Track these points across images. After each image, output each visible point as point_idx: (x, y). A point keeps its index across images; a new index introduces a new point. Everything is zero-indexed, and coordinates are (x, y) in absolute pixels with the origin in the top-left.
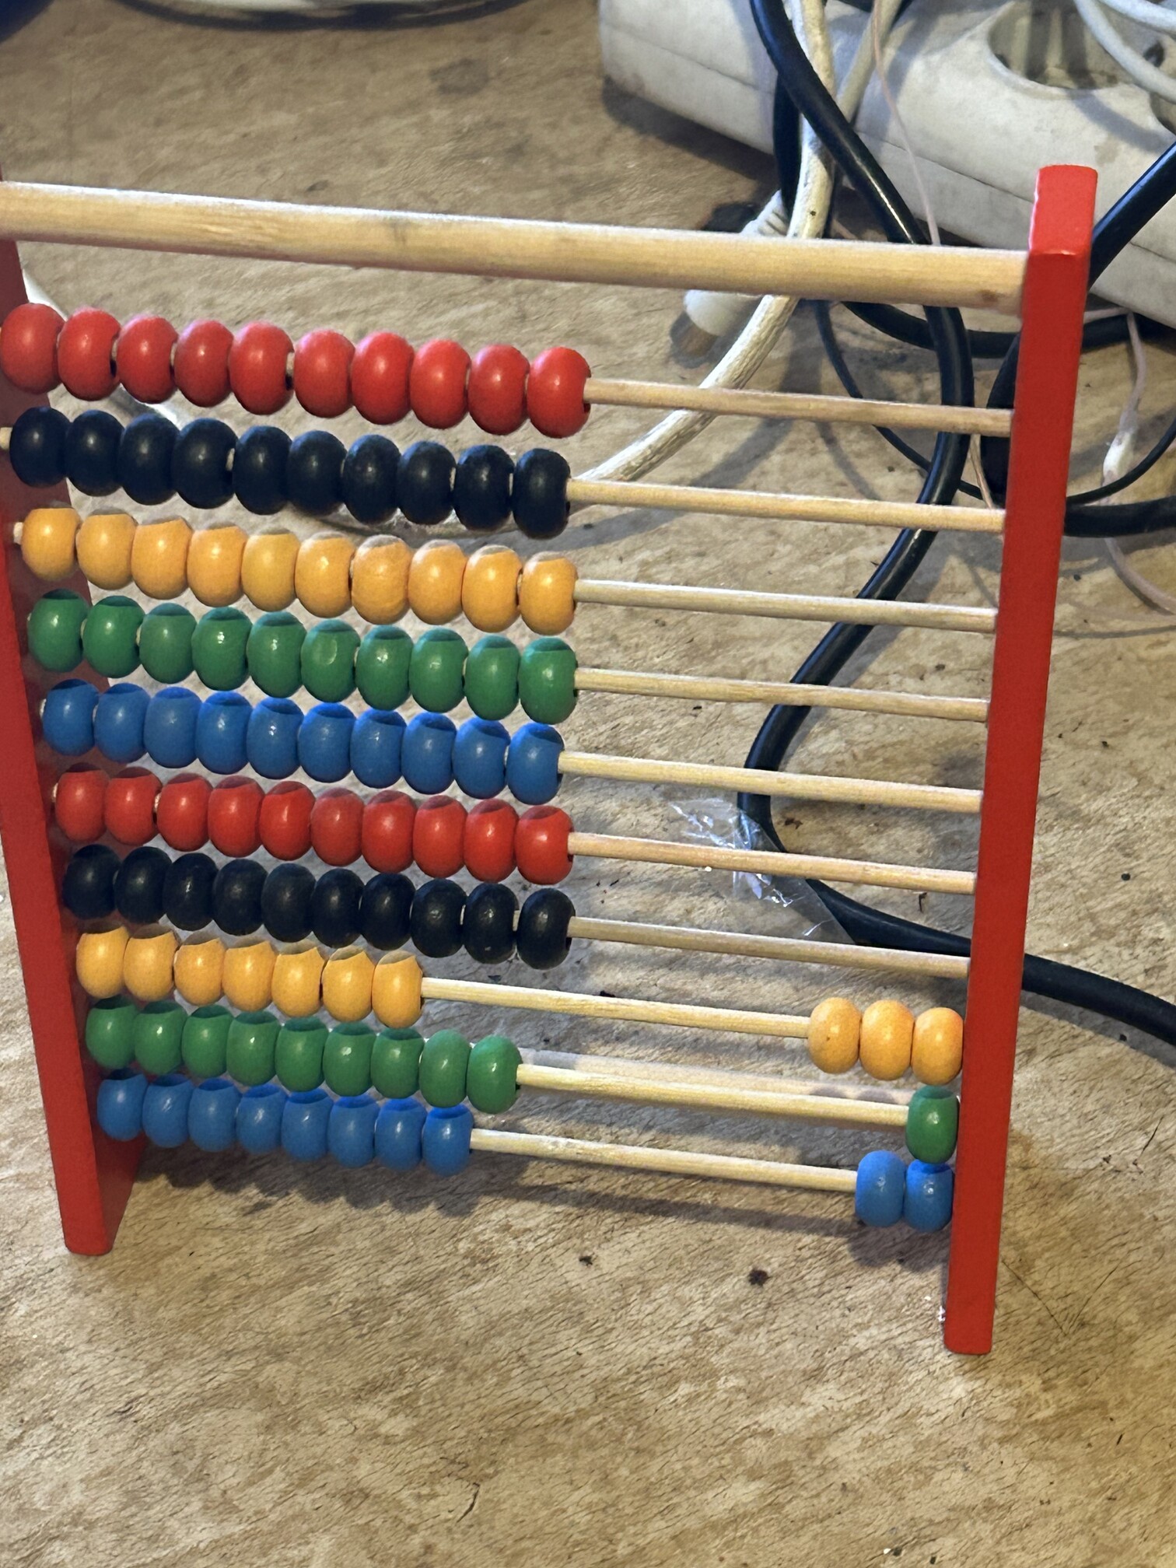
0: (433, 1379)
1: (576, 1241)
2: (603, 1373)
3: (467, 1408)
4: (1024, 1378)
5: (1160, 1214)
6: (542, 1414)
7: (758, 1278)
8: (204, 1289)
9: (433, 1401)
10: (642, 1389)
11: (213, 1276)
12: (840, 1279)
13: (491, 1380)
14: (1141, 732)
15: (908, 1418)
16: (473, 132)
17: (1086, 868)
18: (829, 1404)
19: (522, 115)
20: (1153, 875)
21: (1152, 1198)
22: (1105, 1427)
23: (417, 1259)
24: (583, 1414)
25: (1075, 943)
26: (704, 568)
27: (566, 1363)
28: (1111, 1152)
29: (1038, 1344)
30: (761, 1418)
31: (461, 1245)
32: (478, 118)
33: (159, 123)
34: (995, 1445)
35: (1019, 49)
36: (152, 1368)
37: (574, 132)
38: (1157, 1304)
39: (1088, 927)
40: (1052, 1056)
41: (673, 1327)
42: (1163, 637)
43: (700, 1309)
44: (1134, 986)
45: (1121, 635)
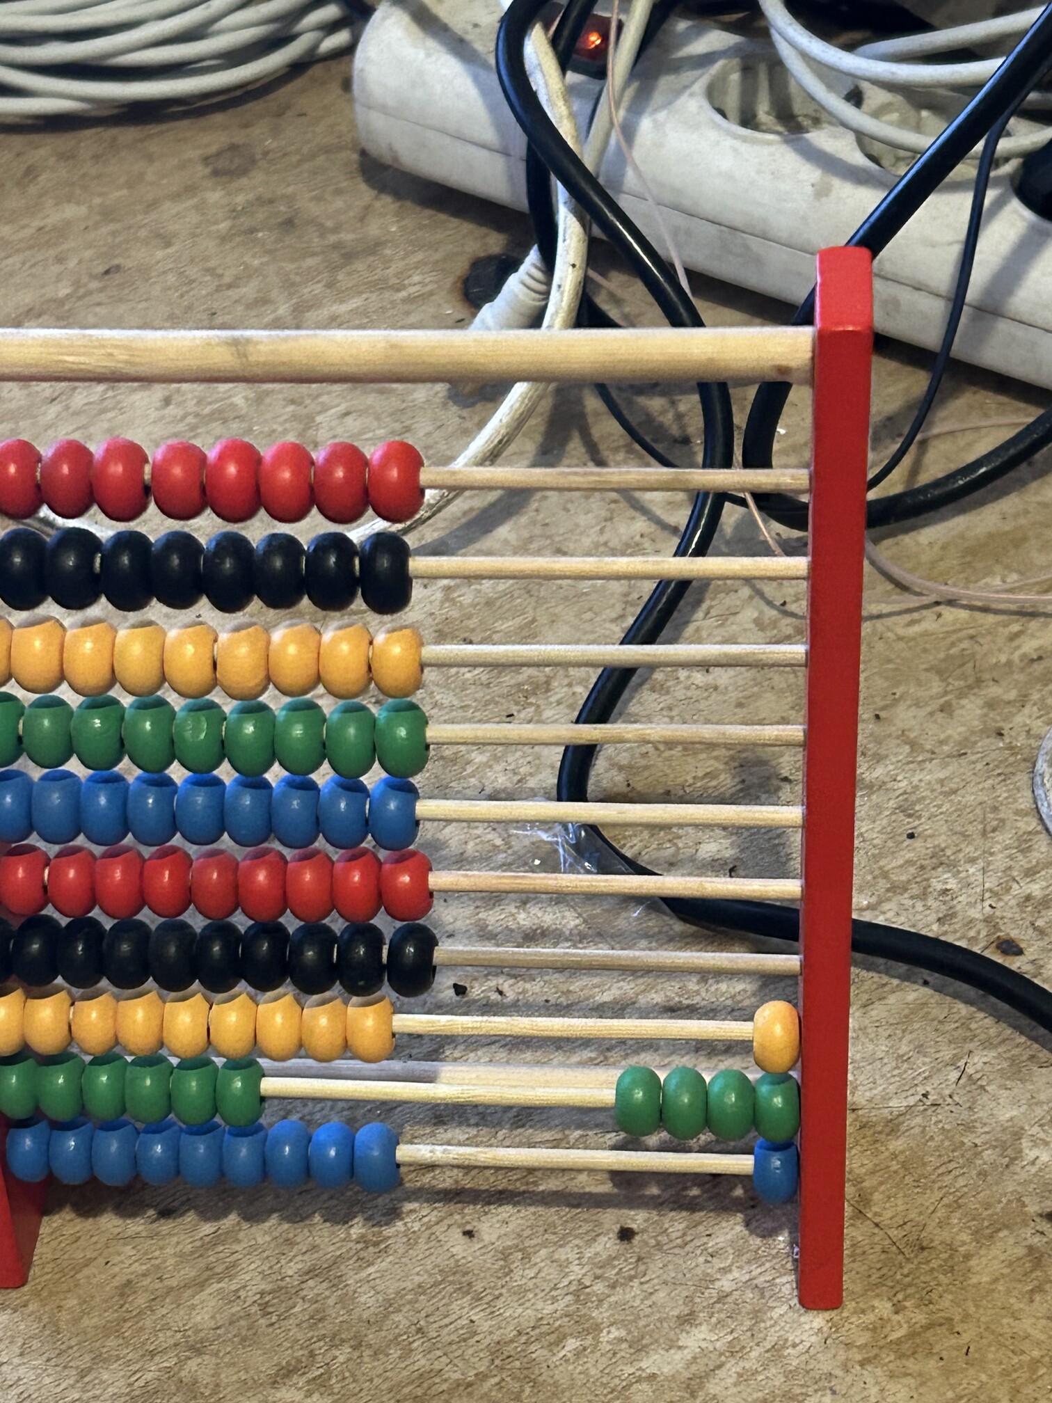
0: (341, 1359)
1: (457, 1217)
2: (496, 1338)
3: (377, 1381)
4: (876, 1303)
5: (978, 1141)
6: (446, 1380)
7: (626, 1235)
8: (122, 1295)
9: (344, 1378)
10: (533, 1348)
11: (129, 1282)
12: (701, 1228)
13: (395, 1353)
14: (909, 702)
15: (777, 1350)
16: (247, 210)
17: (872, 831)
18: (704, 1345)
19: (290, 190)
20: (937, 833)
21: (969, 1127)
22: (953, 1341)
23: (314, 1248)
24: (482, 1377)
25: (874, 900)
27: (461, 1332)
28: (928, 1089)
29: (884, 1271)
30: (644, 1365)
31: (352, 1231)
32: (251, 196)
34: (858, 1368)
35: (732, 100)
36: (83, 1374)
37: (339, 203)
38: (986, 1224)
39: (883, 884)
40: (865, 1006)
41: (555, 1288)
42: (916, 615)
43: (576, 1269)
44: (930, 935)
45: (879, 616)
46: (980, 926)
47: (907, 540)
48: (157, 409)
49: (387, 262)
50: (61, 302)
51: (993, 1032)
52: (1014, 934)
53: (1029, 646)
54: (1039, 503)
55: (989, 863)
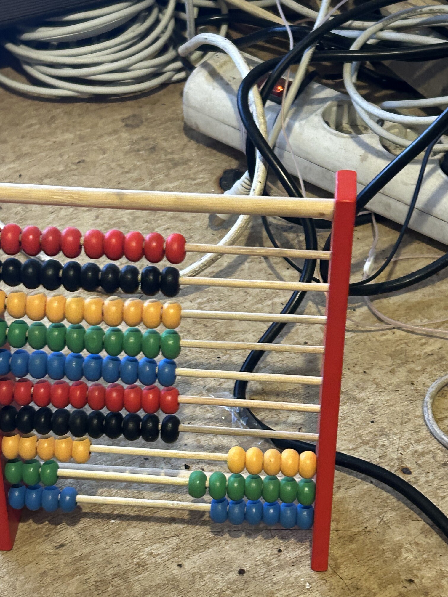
1: (176, 558)
5: (385, 548)
7: (241, 572)
8: (42, 577)
11: (45, 572)
12: (271, 572)
14: (378, 367)
16: (137, 142)
17: (358, 418)
19: (155, 135)
20: (383, 421)
21: (382, 542)
23: (119, 565)
25: (355, 446)
26: (221, 305)
28: (368, 525)
29: (342, 596)
31: (135, 560)
32: (140, 136)
33: (23, 137)
35: (333, 118)
37: (174, 142)
38: (384, 581)
39: (359, 440)
40: (347, 489)
41: (211, 591)
42: (385, 332)
43: (221, 584)
44: (375, 463)
45: (370, 331)
46: (396, 461)
47: (384, 301)
48: (93, 220)
49: (190, 168)
50: (59, 173)
51: (396, 504)
52: (409, 465)
53: (428, 349)
54: (439, 291)
55: (402, 436)
